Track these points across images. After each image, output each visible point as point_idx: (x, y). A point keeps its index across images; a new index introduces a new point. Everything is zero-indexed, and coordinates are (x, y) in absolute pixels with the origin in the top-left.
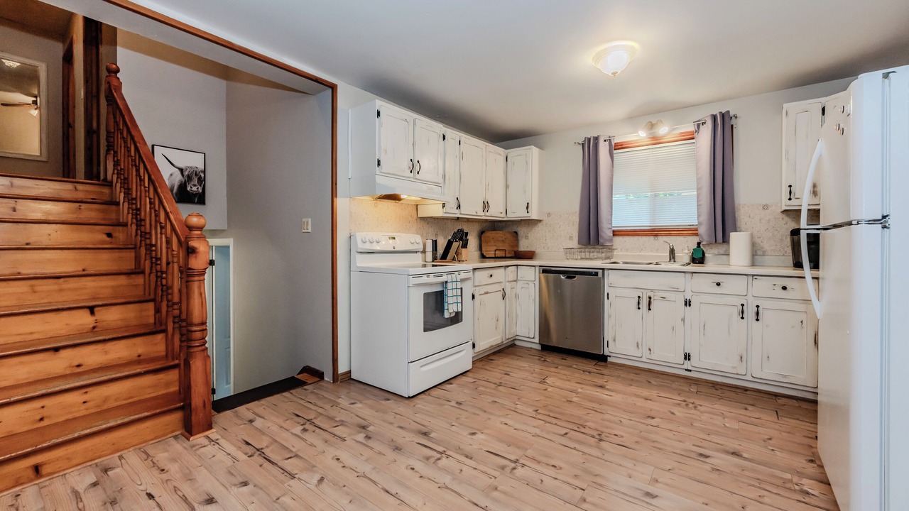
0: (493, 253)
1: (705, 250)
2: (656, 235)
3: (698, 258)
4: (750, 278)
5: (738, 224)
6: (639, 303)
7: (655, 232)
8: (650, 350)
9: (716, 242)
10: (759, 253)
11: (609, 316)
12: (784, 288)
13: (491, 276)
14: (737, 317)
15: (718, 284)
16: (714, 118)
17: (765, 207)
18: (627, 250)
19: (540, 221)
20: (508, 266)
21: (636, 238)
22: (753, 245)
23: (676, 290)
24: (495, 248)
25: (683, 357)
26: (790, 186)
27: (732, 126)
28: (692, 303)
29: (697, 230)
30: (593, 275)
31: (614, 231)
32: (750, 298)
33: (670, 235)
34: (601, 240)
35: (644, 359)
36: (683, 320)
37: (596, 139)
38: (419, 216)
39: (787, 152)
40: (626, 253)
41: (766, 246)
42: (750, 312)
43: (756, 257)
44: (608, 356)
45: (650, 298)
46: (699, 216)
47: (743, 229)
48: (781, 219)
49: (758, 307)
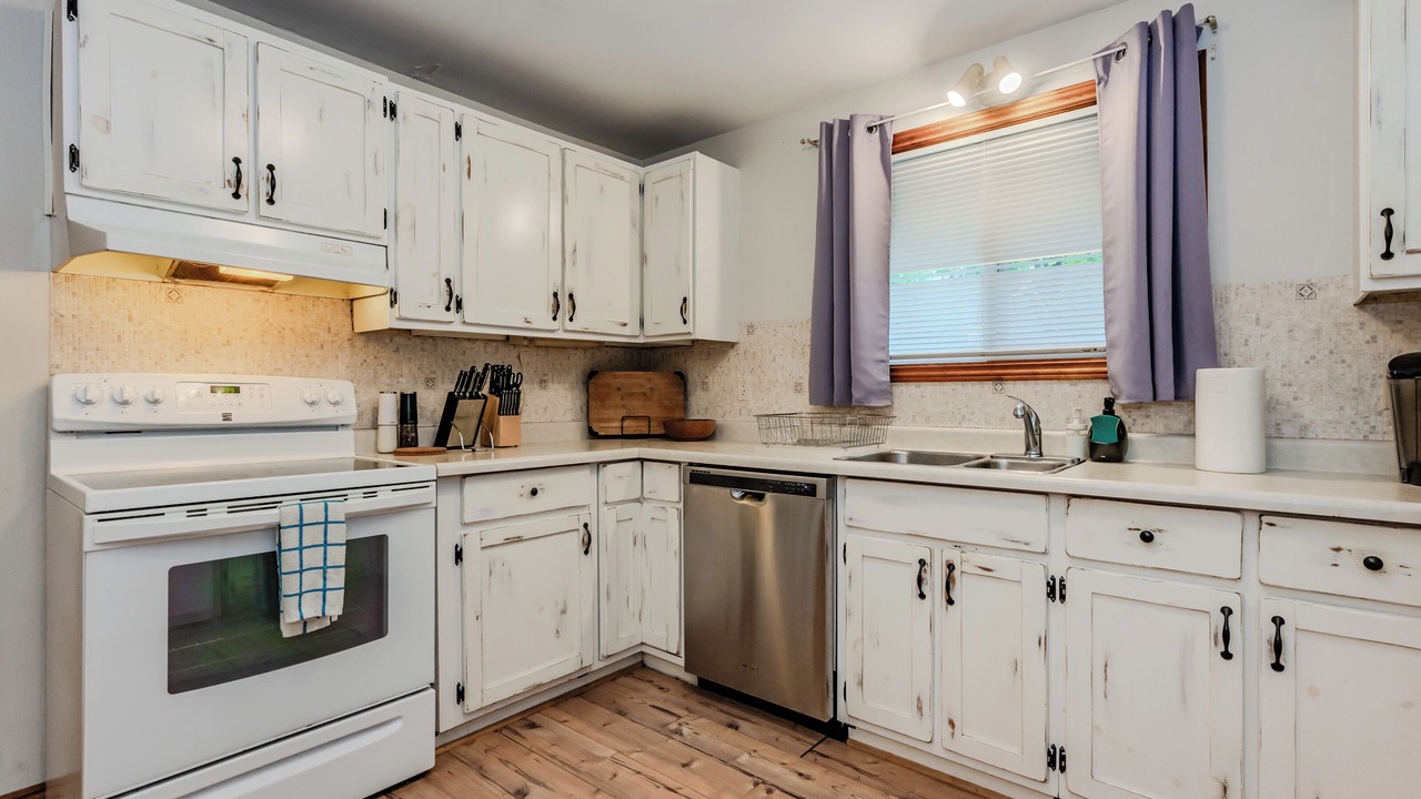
0: (618, 424)
1: (1128, 422)
2: (999, 379)
3: (1108, 446)
4: (1253, 520)
5: (1224, 344)
6: (920, 580)
7: (995, 371)
8: (952, 723)
9: (1155, 398)
10: (1287, 430)
11: (848, 614)
12: (1374, 564)
13: (534, 492)
14: (1209, 651)
15: (1147, 538)
16: (1149, 32)
17: (1306, 291)
18: (927, 420)
19: (732, 345)
20: (605, 463)
21: (948, 387)
22: (1269, 407)
23: (1022, 550)
24: (623, 413)
25: (1045, 759)
26: (1388, 212)
27: (1202, 55)
28: (1068, 593)
29: (1104, 364)
30: (806, 493)
31: (893, 369)
32: (1253, 592)
33: (1035, 377)
34: (856, 394)
35: (936, 749)
36: (1043, 642)
37: (847, 126)
38: (357, 330)
39: (1375, 100)
40: (925, 429)
41: (1310, 411)
42: (1252, 639)
43: (1278, 443)
44: (847, 726)
45: (951, 567)
46: (1109, 322)
47: (1238, 359)
48: (1356, 327)
49: (1278, 621)
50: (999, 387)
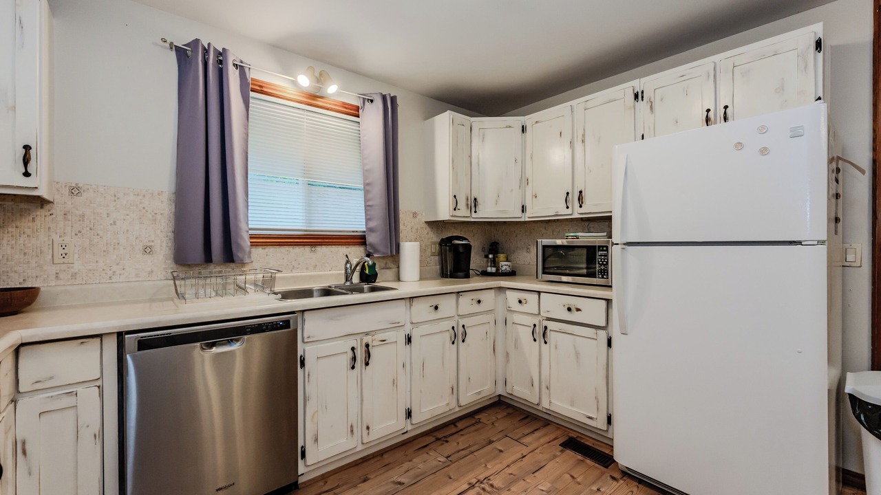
6: (353, 359)
8: (368, 428)
12: (479, 302)
14: (448, 342)
15: (436, 308)
23: (397, 326)
25: (405, 417)
26: (455, 196)
28: (412, 339)
29: (365, 238)
30: (282, 328)
31: (252, 237)
35: (359, 448)
44: (300, 475)
45: (367, 346)
46: (367, 220)
49: (464, 326)
50: (313, 249)
